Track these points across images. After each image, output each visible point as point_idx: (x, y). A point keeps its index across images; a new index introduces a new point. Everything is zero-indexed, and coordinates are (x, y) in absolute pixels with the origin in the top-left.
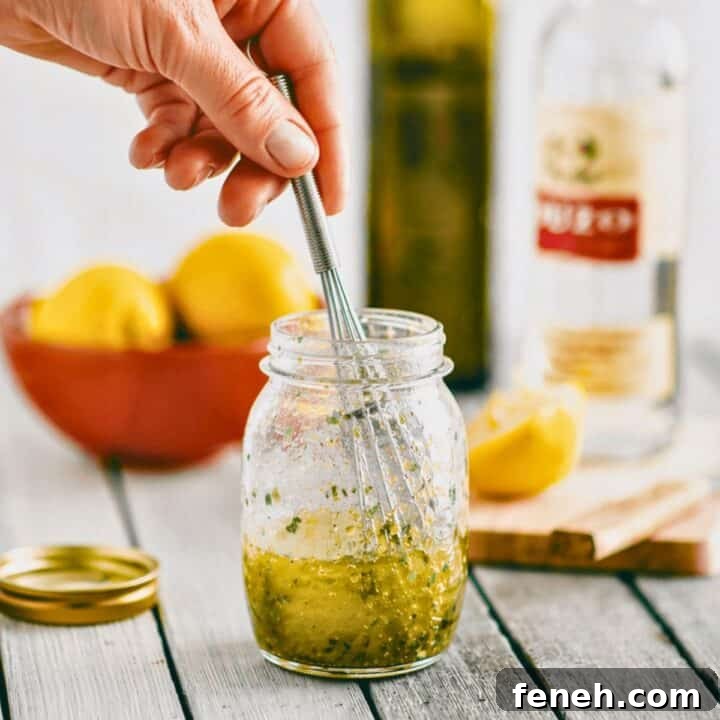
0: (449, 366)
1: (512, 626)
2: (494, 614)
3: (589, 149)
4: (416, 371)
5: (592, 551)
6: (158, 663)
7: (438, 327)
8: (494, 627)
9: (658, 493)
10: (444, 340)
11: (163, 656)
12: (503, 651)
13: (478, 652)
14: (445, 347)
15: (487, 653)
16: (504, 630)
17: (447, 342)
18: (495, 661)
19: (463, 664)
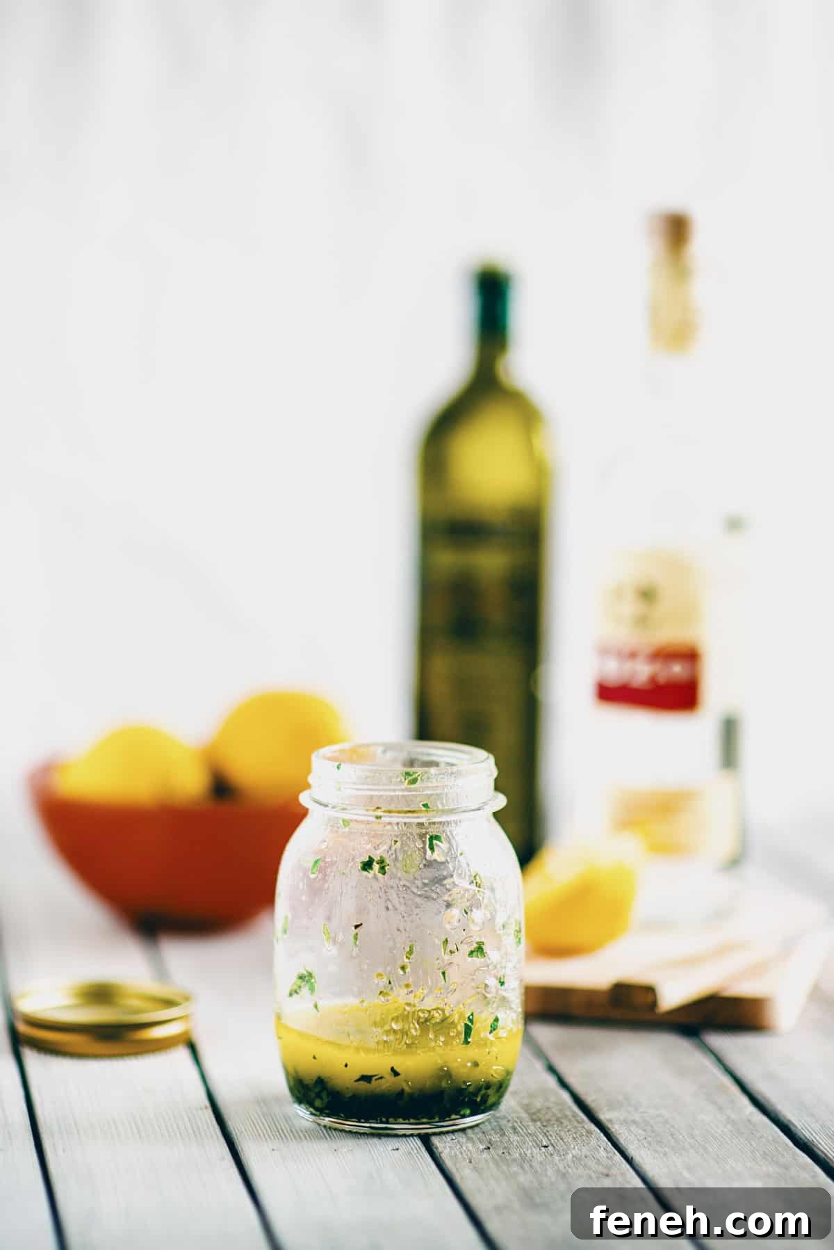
0: (501, 801)
1: (571, 1080)
2: (552, 1069)
3: (647, 595)
4: (464, 804)
5: (654, 1004)
6: (201, 1109)
7: (488, 758)
8: (551, 1082)
9: (722, 951)
10: (495, 773)
11: (207, 1103)
12: (563, 1103)
13: (538, 1104)
14: (496, 780)
15: (547, 1104)
16: (563, 1084)
17: (499, 775)
18: (556, 1112)
19: (524, 1115)
